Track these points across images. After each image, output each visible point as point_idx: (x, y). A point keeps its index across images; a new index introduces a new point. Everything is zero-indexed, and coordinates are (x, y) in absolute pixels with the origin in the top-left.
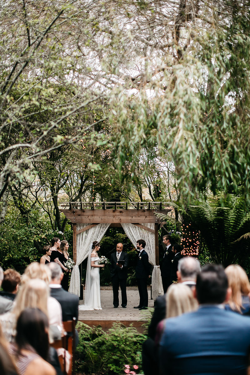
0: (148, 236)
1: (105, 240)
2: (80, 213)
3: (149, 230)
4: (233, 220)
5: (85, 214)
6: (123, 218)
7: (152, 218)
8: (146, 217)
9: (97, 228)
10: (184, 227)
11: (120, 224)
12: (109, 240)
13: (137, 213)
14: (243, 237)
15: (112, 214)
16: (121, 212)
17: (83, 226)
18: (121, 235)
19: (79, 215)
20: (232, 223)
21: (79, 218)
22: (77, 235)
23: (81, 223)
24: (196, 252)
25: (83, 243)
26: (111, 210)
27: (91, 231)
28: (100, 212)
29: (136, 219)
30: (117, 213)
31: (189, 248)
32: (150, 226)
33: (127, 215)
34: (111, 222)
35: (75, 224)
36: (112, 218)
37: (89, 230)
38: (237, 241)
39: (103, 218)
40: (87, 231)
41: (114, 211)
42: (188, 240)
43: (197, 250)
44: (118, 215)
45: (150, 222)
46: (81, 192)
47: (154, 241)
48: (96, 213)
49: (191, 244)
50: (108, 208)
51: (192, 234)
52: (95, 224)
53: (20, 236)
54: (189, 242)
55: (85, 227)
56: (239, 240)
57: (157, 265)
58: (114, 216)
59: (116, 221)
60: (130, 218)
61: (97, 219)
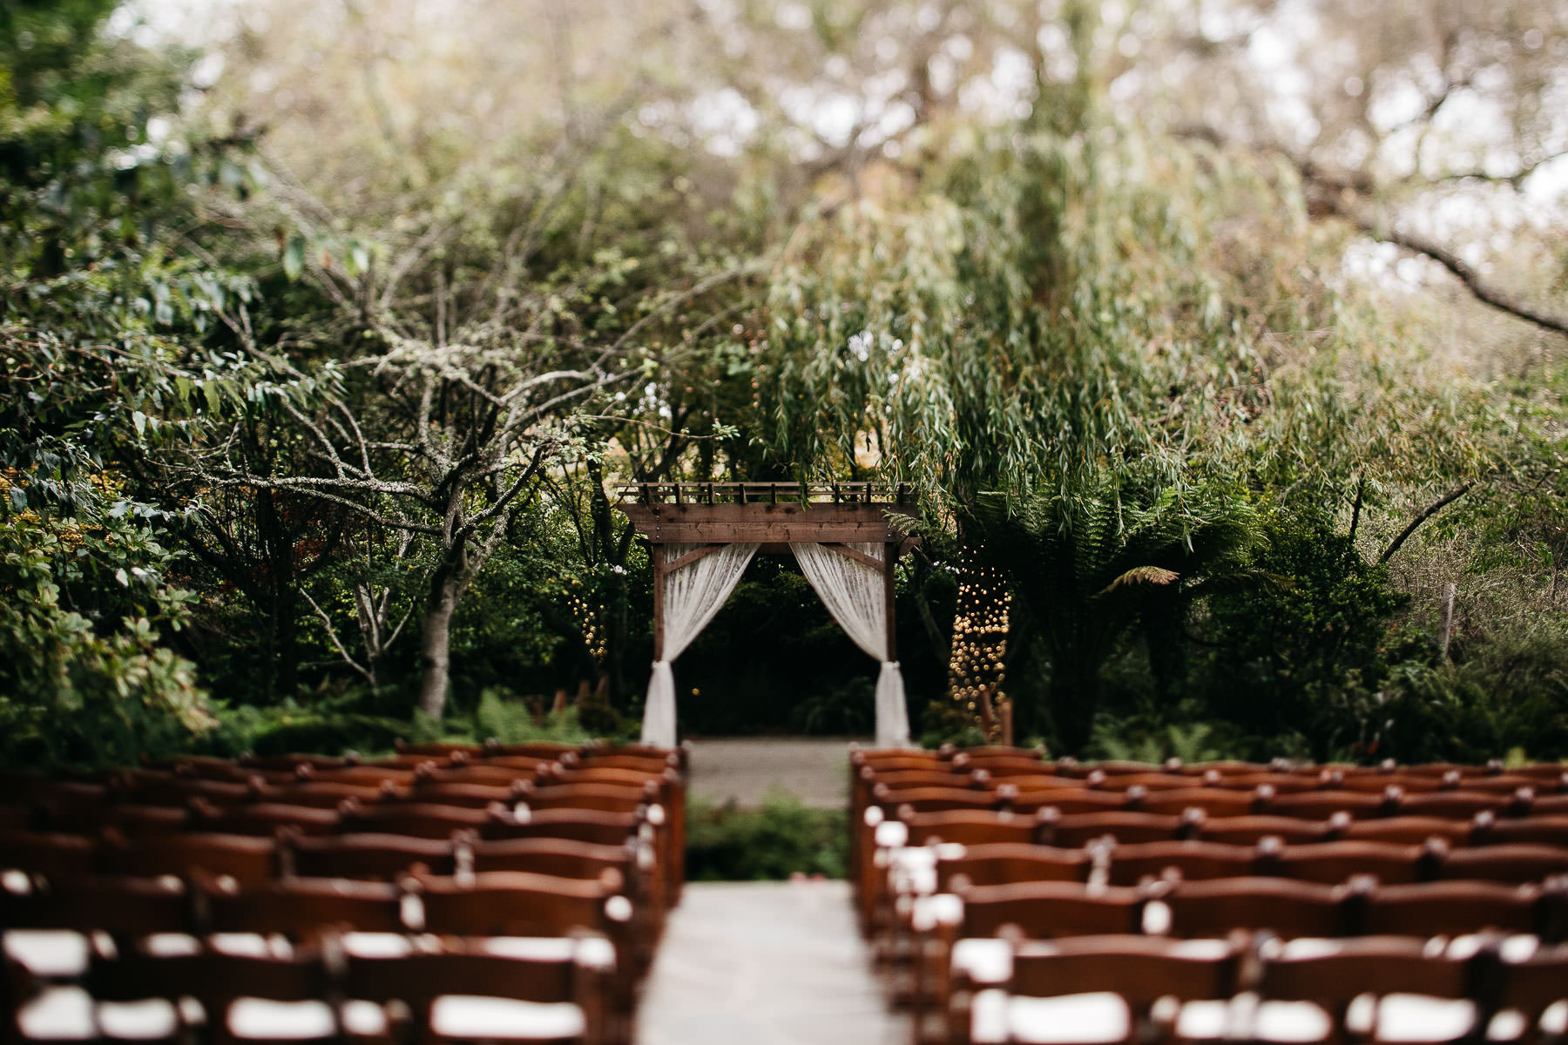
0: (866, 580)
1: (744, 591)
2: (673, 513)
3: (868, 563)
4: (1097, 533)
5: (688, 516)
6: (795, 528)
7: (876, 527)
8: (860, 525)
9: (722, 558)
10: (967, 554)
11: (785, 546)
12: (755, 591)
13: (833, 513)
14: (1122, 581)
15: (764, 516)
16: (789, 511)
17: (683, 552)
18: (793, 576)
19: (671, 520)
20: (1095, 541)
21: (670, 527)
22: (665, 578)
23: (676, 545)
24: (1000, 624)
25: (683, 597)
26: (760, 505)
27: (705, 566)
28: (730, 510)
29: (831, 531)
30: (780, 515)
31: (982, 613)
32: (873, 550)
33: (807, 520)
34: (761, 539)
35: (659, 545)
36: (763, 527)
37: (698, 561)
38: (1107, 593)
39: (740, 527)
40: (694, 565)
41: (769, 509)
42: (978, 590)
43: (1005, 619)
44: (782, 521)
45: (873, 540)
46: (673, 453)
47: (882, 593)
48: (718, 514)
49: (986, 601)
50: (752, 499)
51: (988, 573)
52: (714, 547)
53: (512, 577)
54: (980, 596)
55: (687, 553)
56: (1110, 588)
57: (891, 659)
58: (769, 524)
59: (774, 536)
60: (815, 528)
61: (721, 531)
